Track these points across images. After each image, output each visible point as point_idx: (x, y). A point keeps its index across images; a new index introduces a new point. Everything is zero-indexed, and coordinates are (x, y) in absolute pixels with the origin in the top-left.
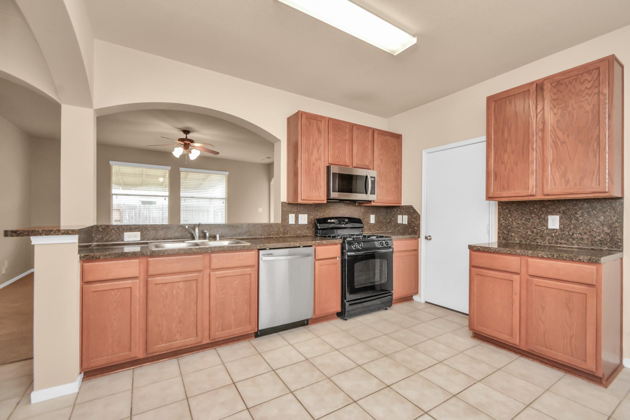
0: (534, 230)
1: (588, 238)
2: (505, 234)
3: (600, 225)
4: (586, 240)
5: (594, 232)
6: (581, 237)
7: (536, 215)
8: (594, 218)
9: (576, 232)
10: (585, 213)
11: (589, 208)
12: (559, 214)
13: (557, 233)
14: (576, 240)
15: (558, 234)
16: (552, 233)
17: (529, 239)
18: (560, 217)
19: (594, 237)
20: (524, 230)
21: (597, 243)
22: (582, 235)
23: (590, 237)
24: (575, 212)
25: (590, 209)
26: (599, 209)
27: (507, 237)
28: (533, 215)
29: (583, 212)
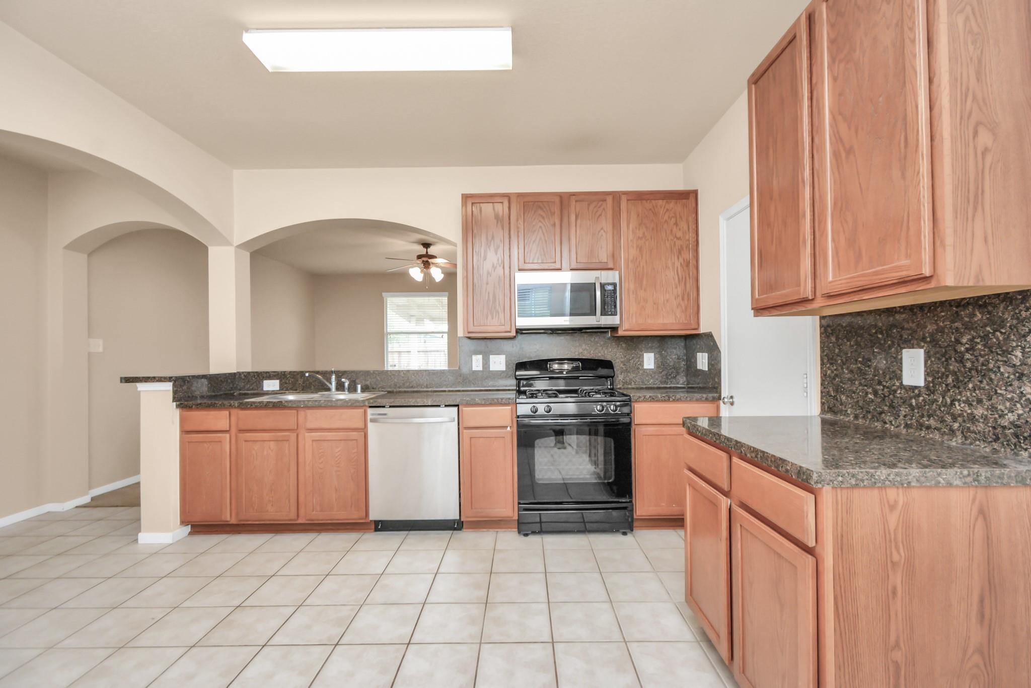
0: (878, 387)
1: (986, 416)
2: (831, 396)
3: (1012, 377)
4: (981, 420)
5: (1000, 398)
6: (969, 411)
7: (880, 349)
8: (998, 354)
9: (959, 397)
10: (978, 340)
11: (986, 326)
12: (923, 344)
13: (921, 398)
14: (960, 419)
15: (923, 400)
16: (911, 398)
17: (870, 412)
18: (925, 351)
19: (1000, 412)
20: (861, 388)
21: (1007, 432)
22: (972, 405)
23: (990, 412)
24: (955, 338)
25: (988, 329)
26: (1010, 327)
27: (834, 406)
28: (876, 348)
29: (974, 338)
